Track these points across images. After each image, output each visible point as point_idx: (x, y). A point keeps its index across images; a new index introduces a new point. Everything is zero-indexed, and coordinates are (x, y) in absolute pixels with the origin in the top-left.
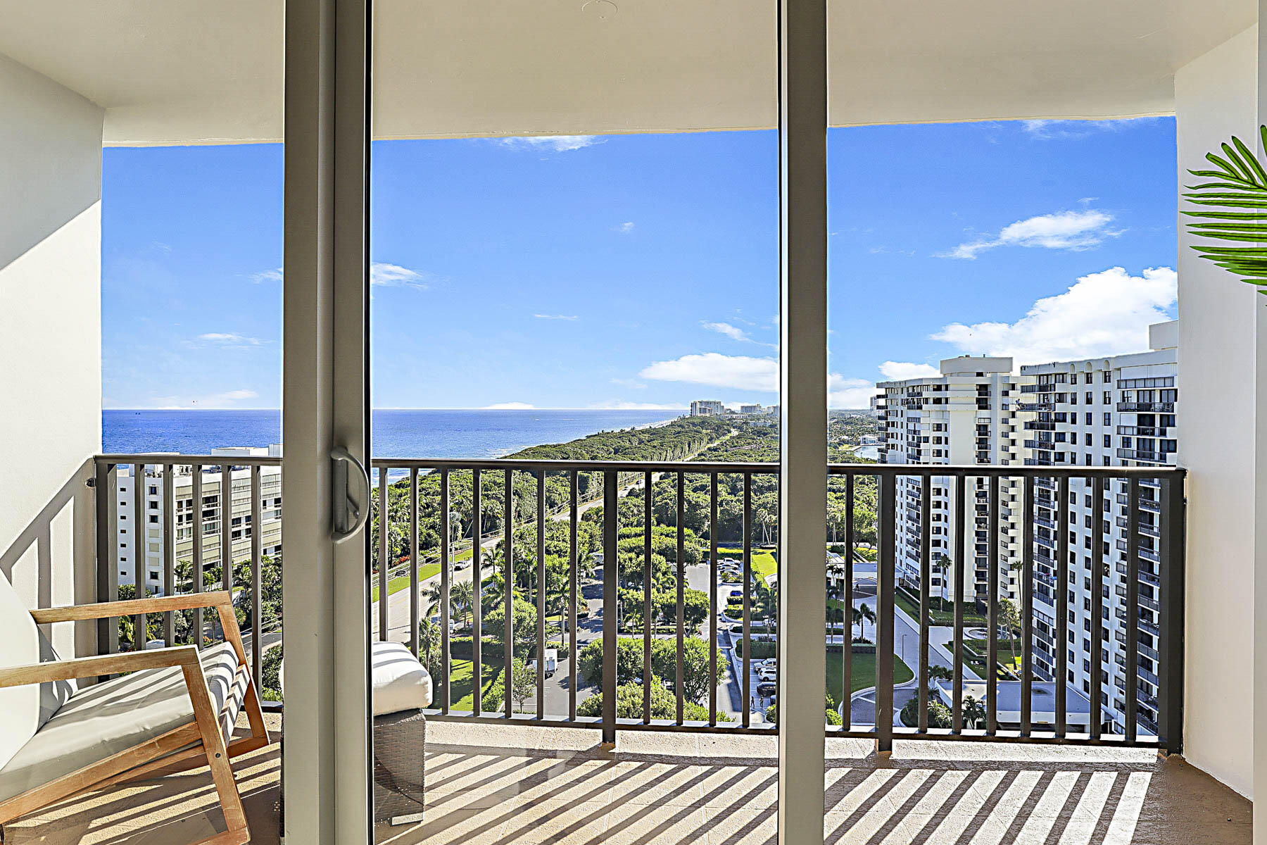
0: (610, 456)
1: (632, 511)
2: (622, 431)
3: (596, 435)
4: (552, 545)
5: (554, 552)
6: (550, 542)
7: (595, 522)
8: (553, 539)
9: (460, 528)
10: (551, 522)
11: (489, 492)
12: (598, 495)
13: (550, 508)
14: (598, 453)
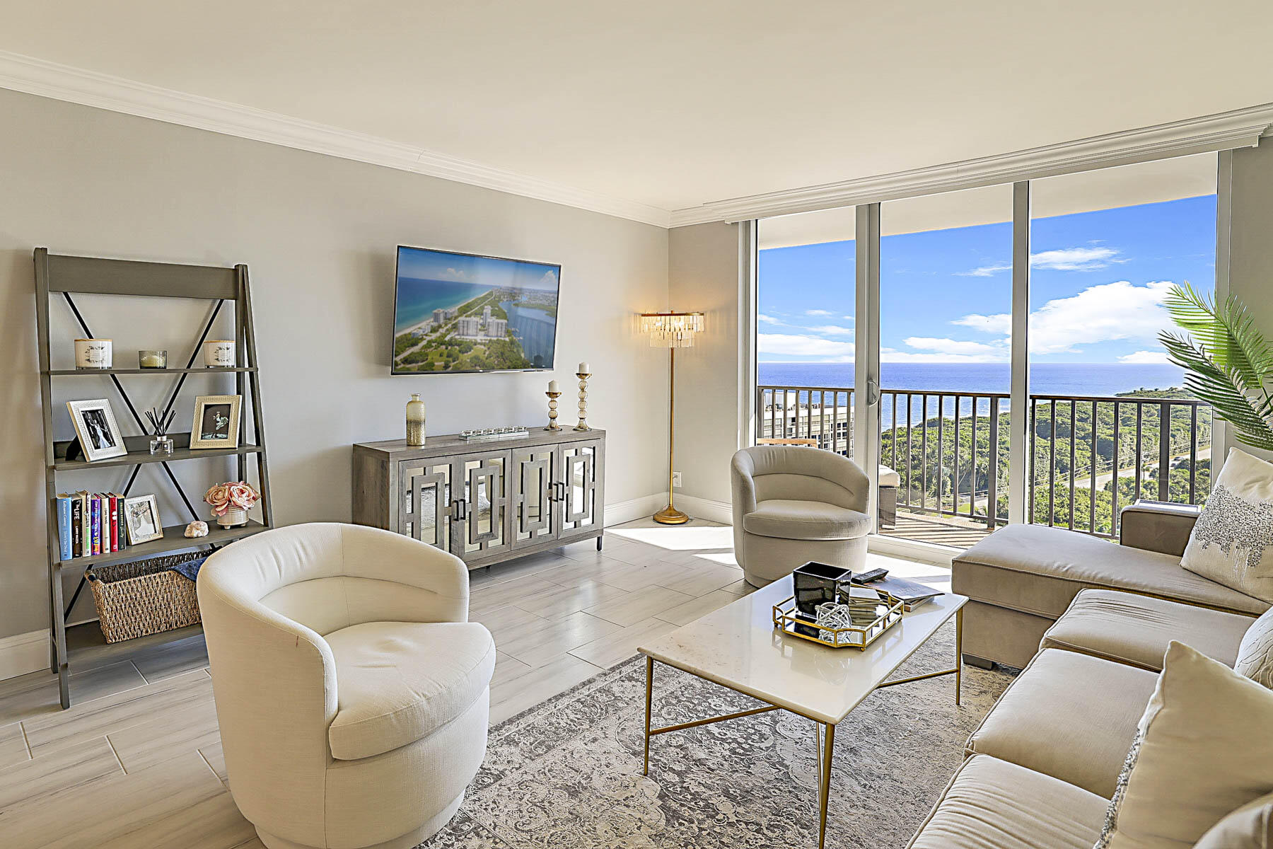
0: (1150, 419)
1: (1184, 487)
2: (1172, 389)
3: (1131, 393)
4: (1061, 513)
5: (1064, 520)
6: (1059, 509)
7: (1124, 494)
8: (1063, 507)
9: (949, 483)
10: (1060, 488)
11: (983, 450)
12: (1130, 464)
13: (1061, 473)
14: (1132, 414)
